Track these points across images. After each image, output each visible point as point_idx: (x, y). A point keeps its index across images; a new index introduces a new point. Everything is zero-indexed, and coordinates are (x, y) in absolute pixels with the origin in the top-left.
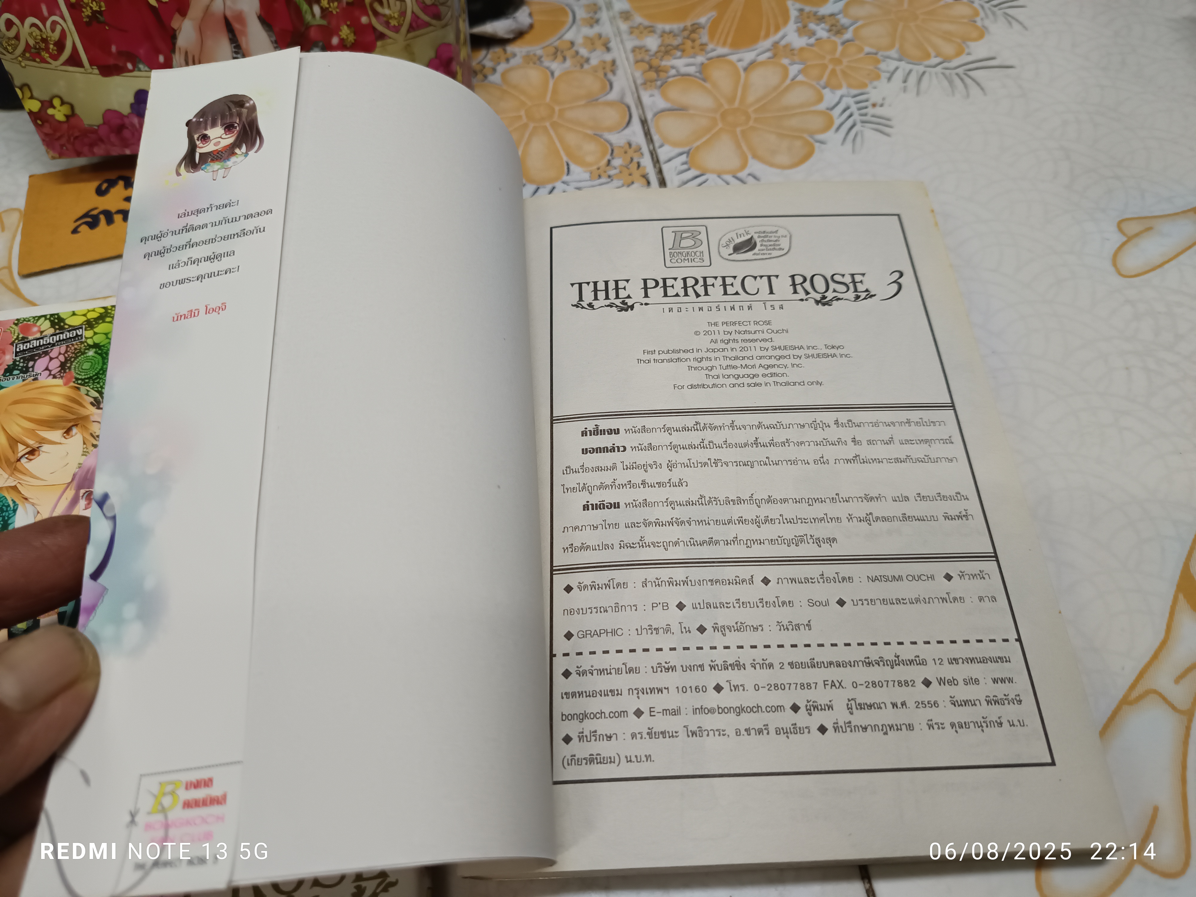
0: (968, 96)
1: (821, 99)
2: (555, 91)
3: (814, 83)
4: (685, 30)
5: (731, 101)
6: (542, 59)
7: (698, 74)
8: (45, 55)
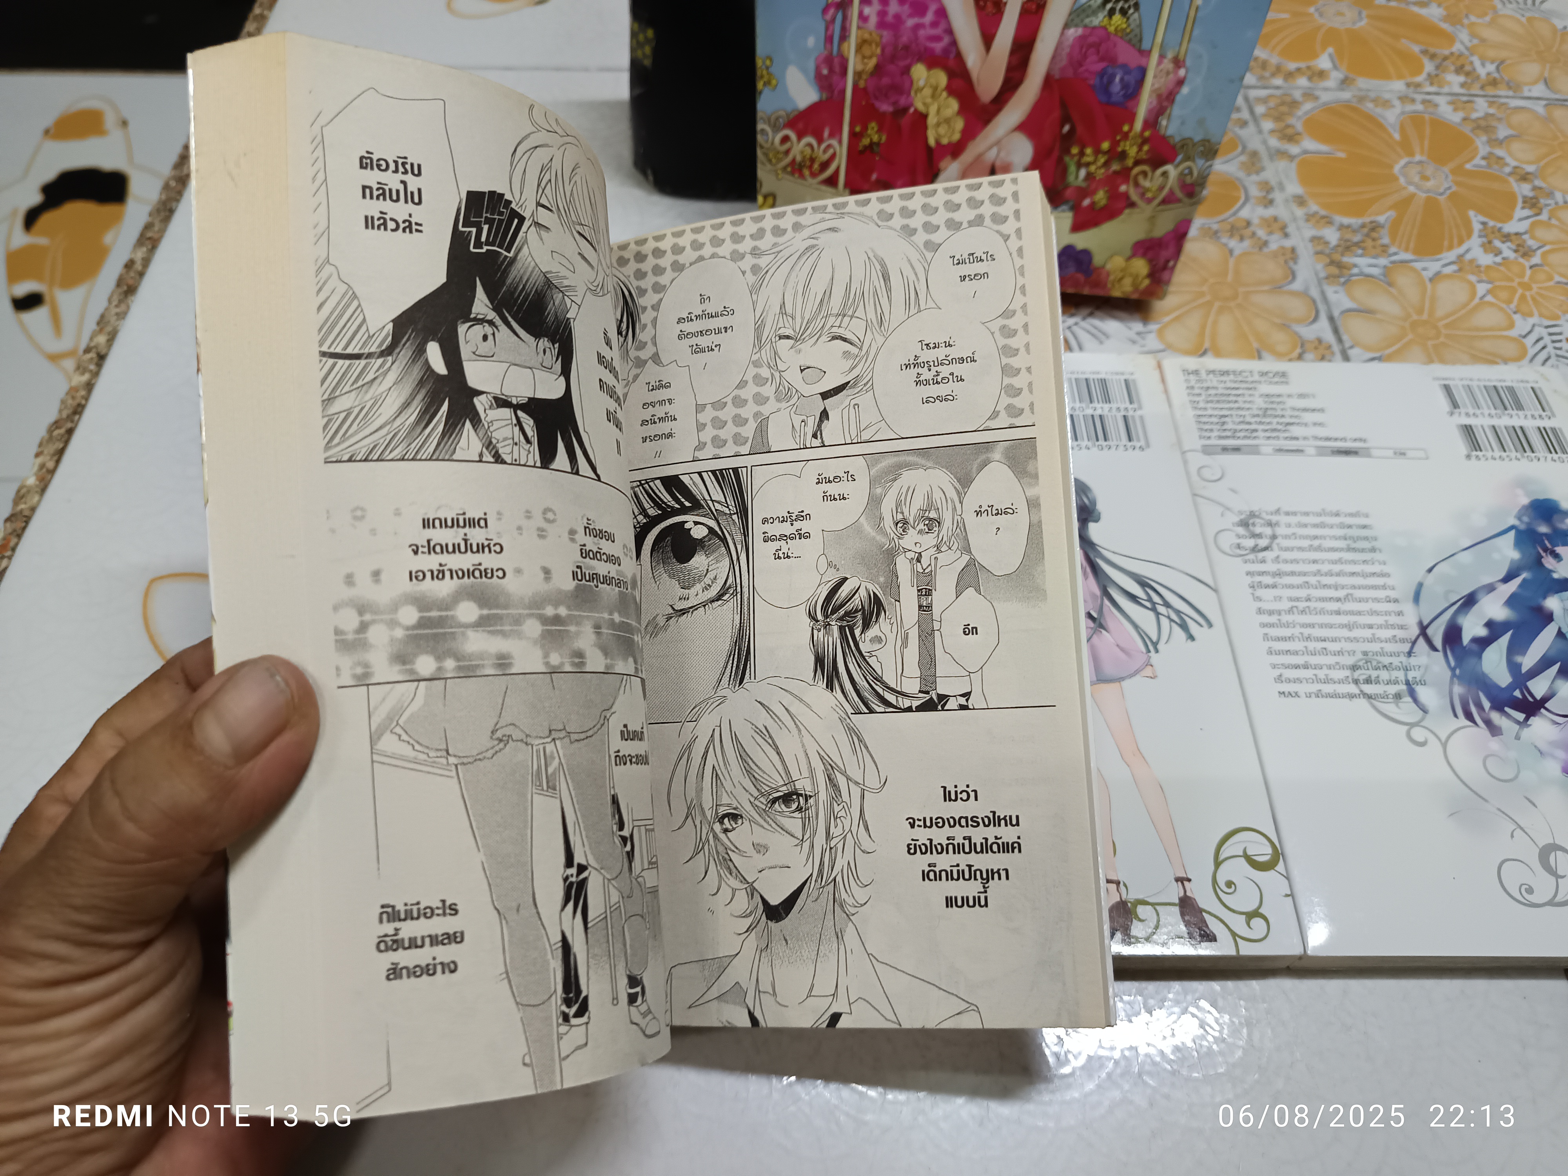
1: (1513, 325)
2: (1236, 272)
3: (1504, 306)
4: (1363, 226)
5: (1420, 311)
6: (1219, 235)
7: (1382, 277)
8: (806, 172)
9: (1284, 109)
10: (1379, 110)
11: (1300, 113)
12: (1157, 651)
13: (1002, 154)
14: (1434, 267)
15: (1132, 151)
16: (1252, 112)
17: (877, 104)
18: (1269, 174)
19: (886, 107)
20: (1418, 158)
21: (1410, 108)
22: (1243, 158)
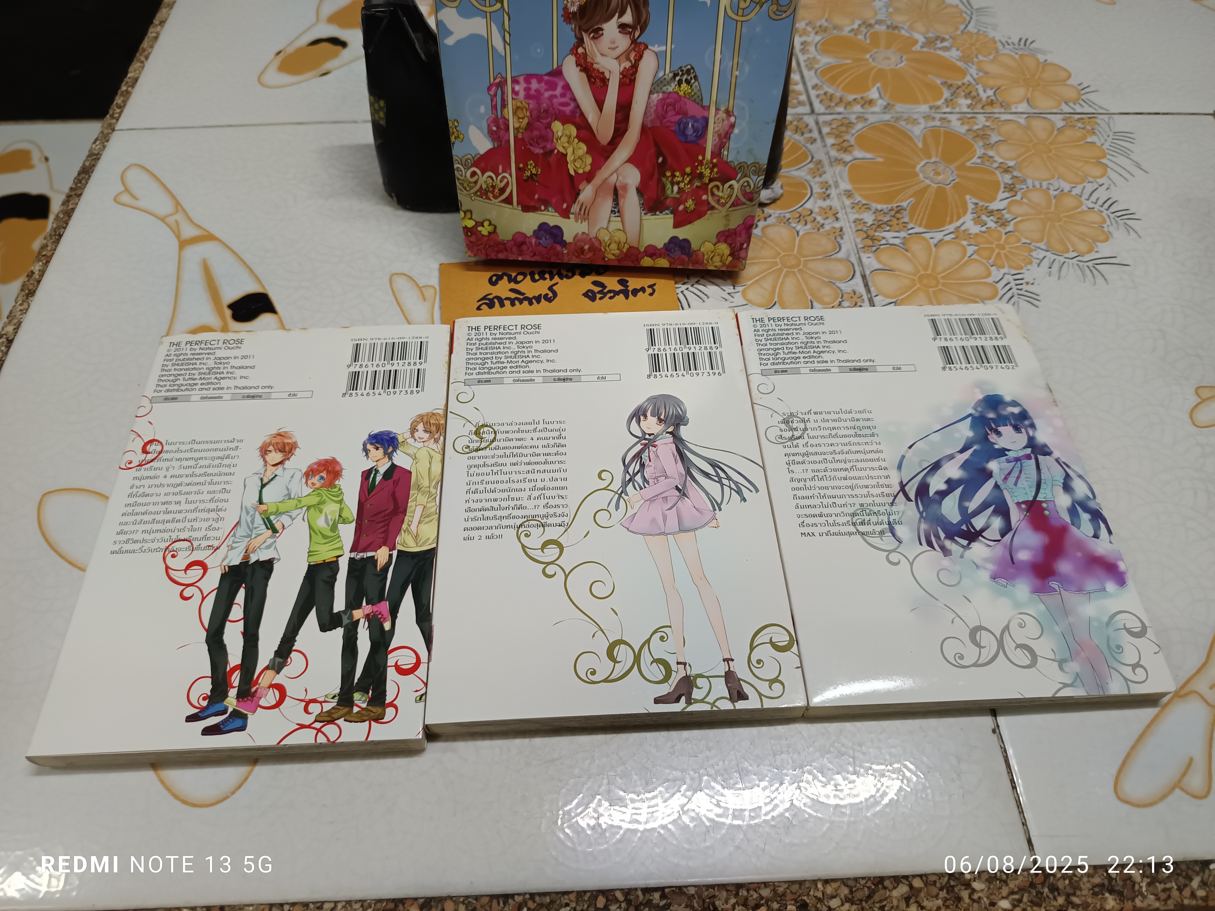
0: (1095, 284)
1: (989, 275)
2: (800, 247)
3: (985, 261)
4: (891, 210)
5: (926, 268)
6: (790, 221)
7: (901, 245)
8: (490, 195)
9: (843, 129)
10: (909, 127)
11: (854, 131)
12: (720, 510)
13: (620, 178)
14: (939, 236)
15: (707, 173)
16: (820, 132)
17: (532, 148)
18: (828, 177)
19: (538, 151)
20: (933, 160)
21: (931, 124)
22: (811, 166)
